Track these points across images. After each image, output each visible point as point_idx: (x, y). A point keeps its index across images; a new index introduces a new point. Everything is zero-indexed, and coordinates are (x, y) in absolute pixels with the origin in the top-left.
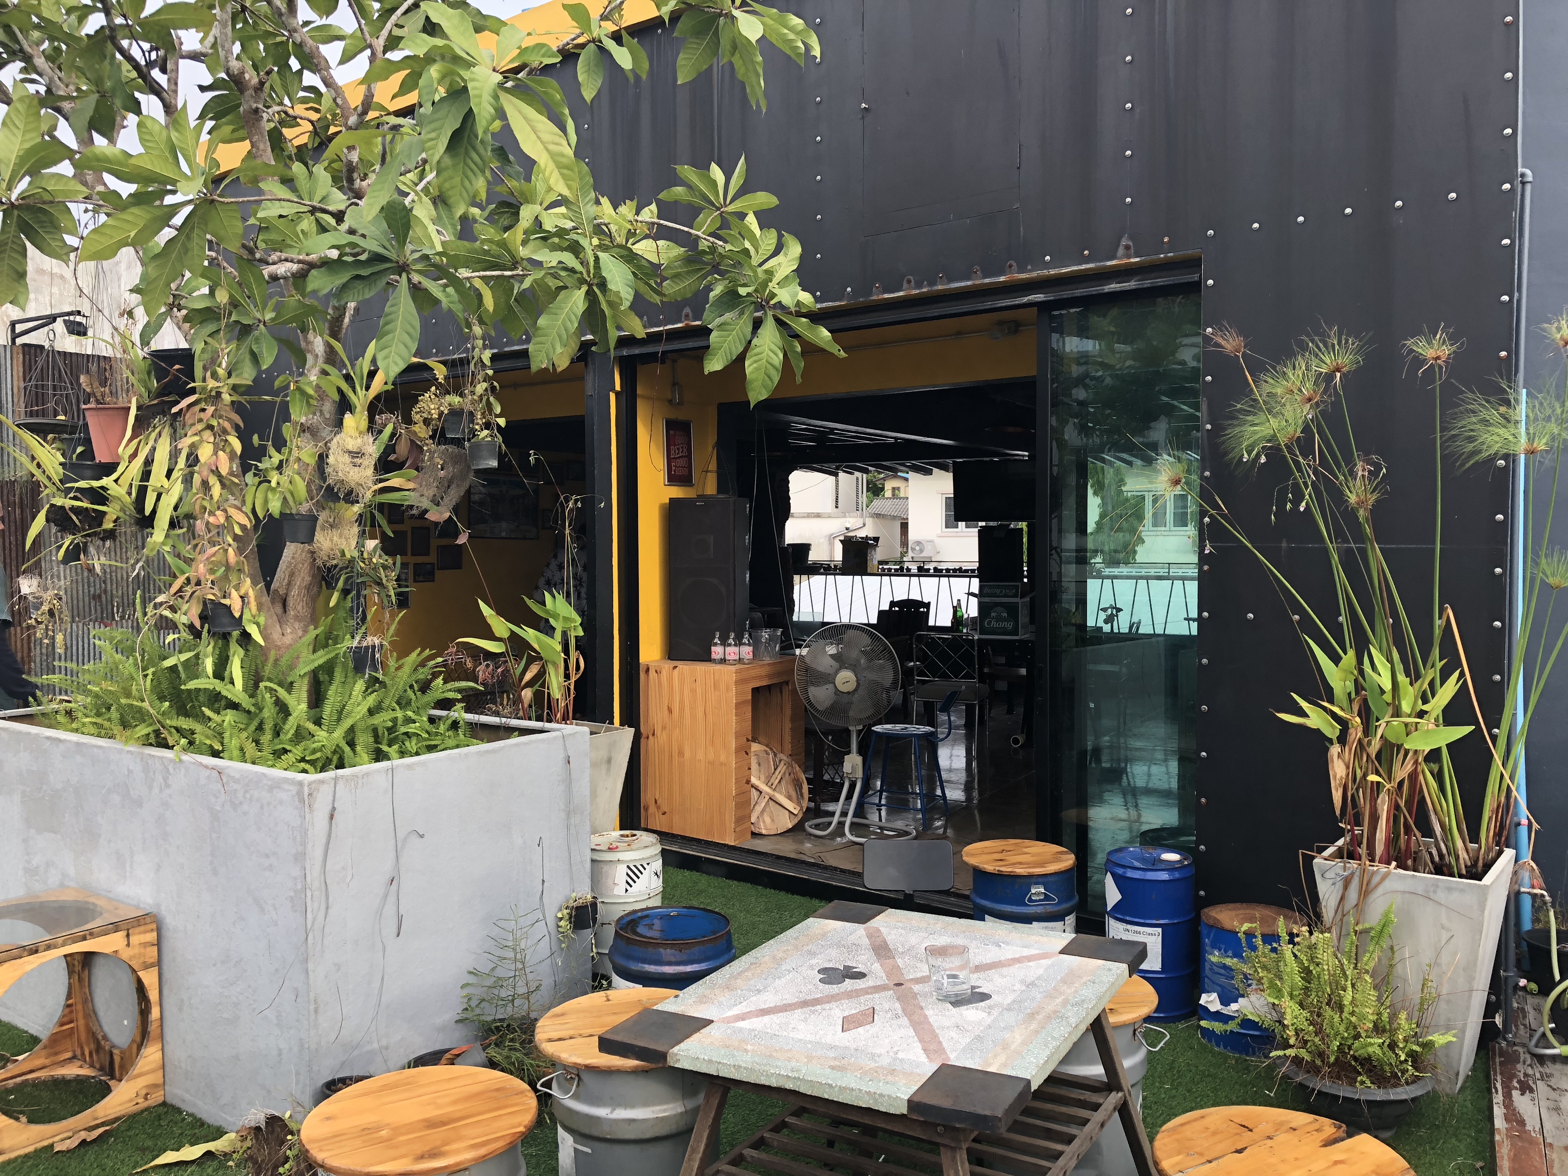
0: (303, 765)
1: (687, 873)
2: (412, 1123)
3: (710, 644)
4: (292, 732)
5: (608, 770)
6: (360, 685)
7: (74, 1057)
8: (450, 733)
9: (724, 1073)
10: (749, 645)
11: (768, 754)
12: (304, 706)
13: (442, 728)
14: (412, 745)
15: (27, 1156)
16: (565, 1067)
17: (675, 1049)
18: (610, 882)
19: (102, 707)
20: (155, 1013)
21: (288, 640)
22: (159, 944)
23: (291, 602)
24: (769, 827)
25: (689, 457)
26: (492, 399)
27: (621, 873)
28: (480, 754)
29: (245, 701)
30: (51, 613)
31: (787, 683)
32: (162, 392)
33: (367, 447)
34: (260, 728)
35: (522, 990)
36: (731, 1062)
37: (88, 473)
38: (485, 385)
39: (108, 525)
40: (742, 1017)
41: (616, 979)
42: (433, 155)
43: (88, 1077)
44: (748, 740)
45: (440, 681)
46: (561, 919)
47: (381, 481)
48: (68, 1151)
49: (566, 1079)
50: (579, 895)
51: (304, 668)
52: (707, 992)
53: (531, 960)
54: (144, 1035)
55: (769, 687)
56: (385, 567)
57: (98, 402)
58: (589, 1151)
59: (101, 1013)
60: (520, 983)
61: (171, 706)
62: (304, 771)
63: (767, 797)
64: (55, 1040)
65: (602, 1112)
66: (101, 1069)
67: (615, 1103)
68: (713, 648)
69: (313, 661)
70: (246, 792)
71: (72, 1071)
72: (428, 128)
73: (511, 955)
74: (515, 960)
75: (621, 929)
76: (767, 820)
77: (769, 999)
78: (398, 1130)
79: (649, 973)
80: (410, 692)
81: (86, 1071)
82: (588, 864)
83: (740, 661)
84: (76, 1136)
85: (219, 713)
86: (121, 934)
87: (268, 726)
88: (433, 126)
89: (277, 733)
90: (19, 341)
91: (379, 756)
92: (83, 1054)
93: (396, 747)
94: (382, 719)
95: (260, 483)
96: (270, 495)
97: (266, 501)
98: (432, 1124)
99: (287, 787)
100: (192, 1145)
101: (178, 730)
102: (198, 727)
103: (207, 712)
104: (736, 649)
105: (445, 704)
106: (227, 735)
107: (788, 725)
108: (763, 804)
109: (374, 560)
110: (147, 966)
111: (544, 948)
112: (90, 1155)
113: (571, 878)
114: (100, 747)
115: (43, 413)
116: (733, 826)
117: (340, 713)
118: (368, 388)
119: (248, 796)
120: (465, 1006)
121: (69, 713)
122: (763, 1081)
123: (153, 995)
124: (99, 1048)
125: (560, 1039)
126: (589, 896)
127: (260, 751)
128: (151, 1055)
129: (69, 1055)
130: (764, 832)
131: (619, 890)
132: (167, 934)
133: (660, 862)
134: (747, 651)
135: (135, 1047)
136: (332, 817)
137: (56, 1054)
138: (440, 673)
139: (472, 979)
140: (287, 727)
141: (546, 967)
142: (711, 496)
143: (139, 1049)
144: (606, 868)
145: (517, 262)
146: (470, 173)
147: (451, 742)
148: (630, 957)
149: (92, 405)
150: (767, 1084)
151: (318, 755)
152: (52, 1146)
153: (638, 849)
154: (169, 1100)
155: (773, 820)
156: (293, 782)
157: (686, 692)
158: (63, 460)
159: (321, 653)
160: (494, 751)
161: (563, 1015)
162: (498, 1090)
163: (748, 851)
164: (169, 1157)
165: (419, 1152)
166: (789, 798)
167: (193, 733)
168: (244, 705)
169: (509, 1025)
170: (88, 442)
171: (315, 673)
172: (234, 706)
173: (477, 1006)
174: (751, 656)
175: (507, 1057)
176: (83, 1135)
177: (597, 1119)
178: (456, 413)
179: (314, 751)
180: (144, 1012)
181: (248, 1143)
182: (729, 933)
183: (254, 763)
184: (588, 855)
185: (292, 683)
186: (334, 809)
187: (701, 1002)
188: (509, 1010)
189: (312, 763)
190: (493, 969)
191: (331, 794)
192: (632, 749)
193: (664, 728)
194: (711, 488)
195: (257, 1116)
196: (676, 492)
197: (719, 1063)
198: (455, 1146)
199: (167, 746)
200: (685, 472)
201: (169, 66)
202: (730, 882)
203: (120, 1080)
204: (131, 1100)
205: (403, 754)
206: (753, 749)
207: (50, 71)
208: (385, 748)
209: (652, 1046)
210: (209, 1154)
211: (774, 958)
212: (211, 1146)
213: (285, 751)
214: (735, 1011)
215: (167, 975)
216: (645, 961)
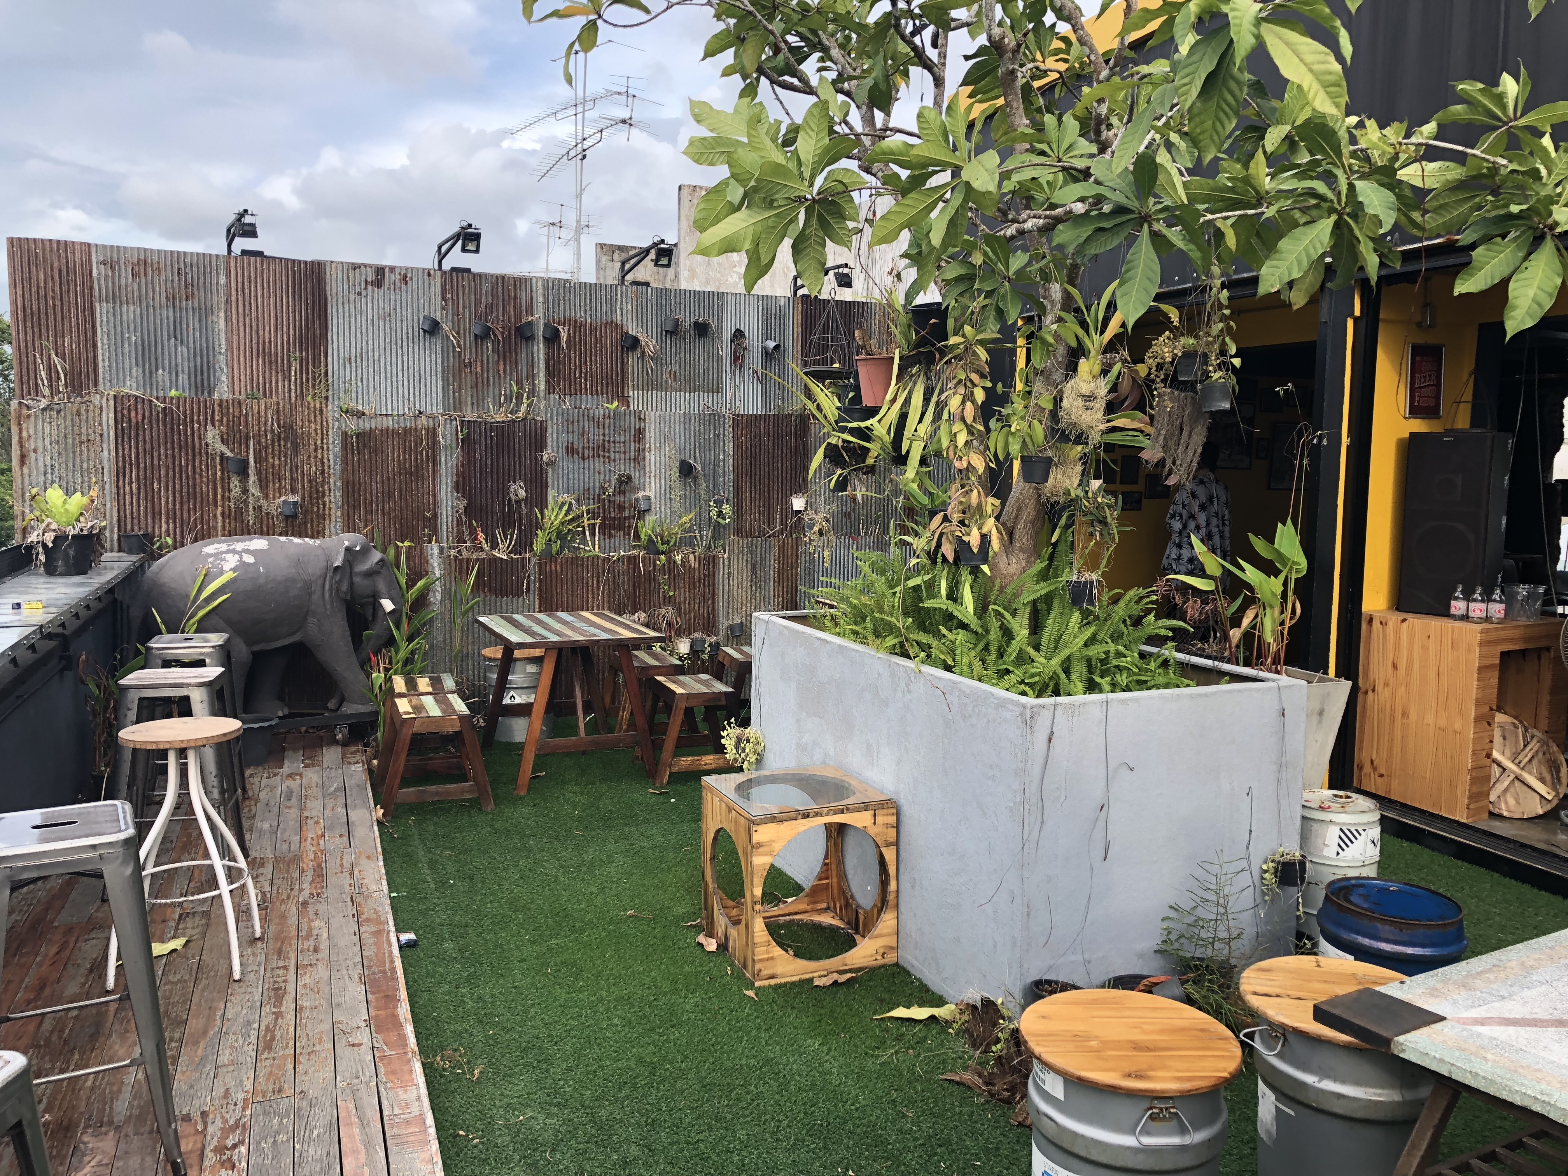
0: (1023, 686)
1: (1405, 844)
2: (1119, 1042)
3: (1450, 597)
4: (1014, 654)
5: (1320, 722)
6: (1076, 617)
7: (828, 908)
8: (1160, 670)
9: (1457, 1076)
10: (1501, 602)
11: (1516, 727)
12: (1025, 632)
13: (1153, 665)
14: (1122, 679)
15: (793, 983)
16: (1270, 1023)
17: (1401, 1039)
18: (1320, 842)
19: (859, 617)
20: (893, 886)
21: (1013, 569)
22: (897, 827)
23: (1017, 535)
24: (1512, 809)
25: (1438, 386)
26: (1227, 339)
27: (1332, 835)
28: (1191, 697)
29: (974, 624)
30: (821, 533)
31: (1548, 649)
32: (922, 342)
33: (1099, 390)
34: (986, 648)
35: (1223, 934)
36: (1467, 1067)
37: (857, 415)
38: (1221, 325)
39: (870, 461)
40: (1482, 1022)
41: (1324, 945)
42: (1186, 100)
43: (839, 928)
44: (1491, 709)
45: (1151, 617)
46: (1266, 871)
47: (1109, 421)
48: (824, 987)
49: (1270, 1035)
50: (1287, 851)
51: (1027, 598)
52: (1439, 986)
53: (1233, 907)
54: (883, 903)
55: (1523, 652)
56: (1110, 507)
57: (868, 354)
58: (1293, 1113)
59: (850, 877)
60: (1221, 928)
61: (913, 622)
62: (1024, 693)
63: (1512, 776)
64: (816, 892)
65: (1309, 1079)
66: (848, 923)
67: (1324, 1074)
68: (1453, 603)
69: (1037, 591)
70: (975, 706)
71: (827, 919)
72: (1182, 74)
73: (1213, 898)
74: (1218, 905)
75: (1332, 894)
76: (1511, 801)
77: (1514, 1009)
78: (1107, 1044)
79: (1363, 945)
80: (1122, 626)
81: (837, 922)
82: (1298, 822)
83: (1487, 619)
84: (830, 976)
85: (950, 631)
86: (869, 814)
87: (993, 648)
88: (1186, 71)
89: (1001, 655)
90: (800, 292)
91: (1092, 687)
92: (835, 907)
93: (1108, 679)
94: (1096, 651)
95: (1003, 427)
96: (1011, 439)
97: (1007, 444)
98: (1137, 1047)
99: (1011, 707)
100: (920, 1006)
101: (917, 643)
102: (935, 643)
103: (943, 630)
104: (1483, 606)
105: (1156, 640)
106: (958, 652)
107: (1545, 698)
108: (1506, 783)
109: (1099, 500)
110: (888, 845)
111: (1247, 899)
112: (841, 993)
113: (1279, 832)
114: (857, 651)
115: (824, 362)
116: (1466, 801)
117: (1057, 641)
118: (1102, 333)
119: (976, 710)
120: (1165, 938)
121: (833, 619)
122: (1504, 1095)
123: (892, 870)
124: (847, 905)
125: (1266, 995)
126: (1297, 854)
127: (986, 669)
128: (888, 920)
129: (824, 905)
130: (1505, 814)
131: (1330, 851)
132: (904, 819)
133: (1378, 830)
134: (1497, 609)
135: (876, 911)
136: (1050, 740)
137: (815, 902)
138: (1152, 609)
139: (1172, 914)
140: (1010, 650)
141: (1246, 918)
142: (1461, 431)
143: (879, 914)
144: (1315, 826)
145: (1262, 198)
146: (1222, 115)
147: (1161, 680)
148: (1340, 925)
149: (863, 357)
150: (1510, 1100)
151: (1037, 679)
152: (811, 980)
153: (1353, 813)
154: (901, 962)
155: (1518, 803)
156: (1017, 704)
157: (1417, 649)
158: (839, 405)
159: (1042, 584)
160: (1206, 695)
161: (1268, 970)
162: (1202, 1030)
163: (1485, 832)
164: (900, 1012)
165: (1127, 1070)
166: (1542, 780)
167: (930, 647)
168: (972, 626)
169: (1207, 966)
170: (857, 388)
171: (1034, 603)
172: (964, 626)
173: (1177, 940)
174: (1502, 615)
175: (1205, 997)
176: (835, 976)
177: (1303, 1085)
178: (1189, 355)
179: (1033, 676)
180: (884, 883)
181: (966, 1017)
182: (1460, 922)
183: (980, 680)
184: (1299, 812)
185: (1016, 610)
186: (1052, 733)
187: (1432, 995)
188: (1209, 952)
189: (1031, 685)
190: (1194, 908)
191: (1050, 719)
192: (1348, 703)
193: (1386, 684)
194: (1463, 421)
195: (974, 995)
196: (1418, 426)
197: (1453, 1065)
198: (1161, 1074)
199: (908, 657)
200: (1432, 403)
201: (940, 42)
202: (1460, 863)
203: (864, 937)
204: (872, 956)
205: (1114, 687)
206: (1497, 720)
207: (842, 59)
208: (1098, 679)
209: (1373, 1028)
210: (933, 1018)
211: (1523, 964)
212: (935, 1011)
213: (1008, 672)
214: (1474, 1013)
215: (903, 854)
216: (1358, 933)
